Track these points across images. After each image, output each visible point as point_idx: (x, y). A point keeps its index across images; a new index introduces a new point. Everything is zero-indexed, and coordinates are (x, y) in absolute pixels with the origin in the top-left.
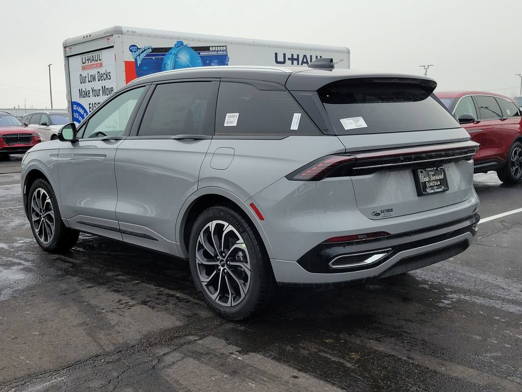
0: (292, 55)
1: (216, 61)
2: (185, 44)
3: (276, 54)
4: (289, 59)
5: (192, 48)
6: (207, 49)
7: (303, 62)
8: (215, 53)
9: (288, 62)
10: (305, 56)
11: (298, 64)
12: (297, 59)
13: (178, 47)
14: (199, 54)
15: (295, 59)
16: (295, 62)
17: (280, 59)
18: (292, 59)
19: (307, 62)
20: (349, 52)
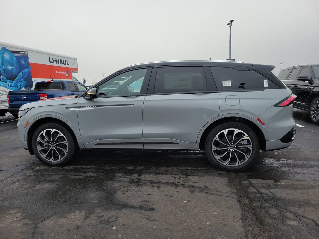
0: (56, 59)
1: (23, 59)
2: (7, 49)
3: (49, 58)
4: (55, 61)
5: (11, 51)
6: (18, 52)
7: (60, 63)
8: (22, 55)
9: (55, 62)
10: (61, 60)
11: (59, 63)
12: (58, 61)
13: (3, 50)
14: (14, 54)
15: (57, 61)
16: (57, 62)
17: (51, 60)
18: (56, 61)
19: (62, 63)
20: (77, 60)
